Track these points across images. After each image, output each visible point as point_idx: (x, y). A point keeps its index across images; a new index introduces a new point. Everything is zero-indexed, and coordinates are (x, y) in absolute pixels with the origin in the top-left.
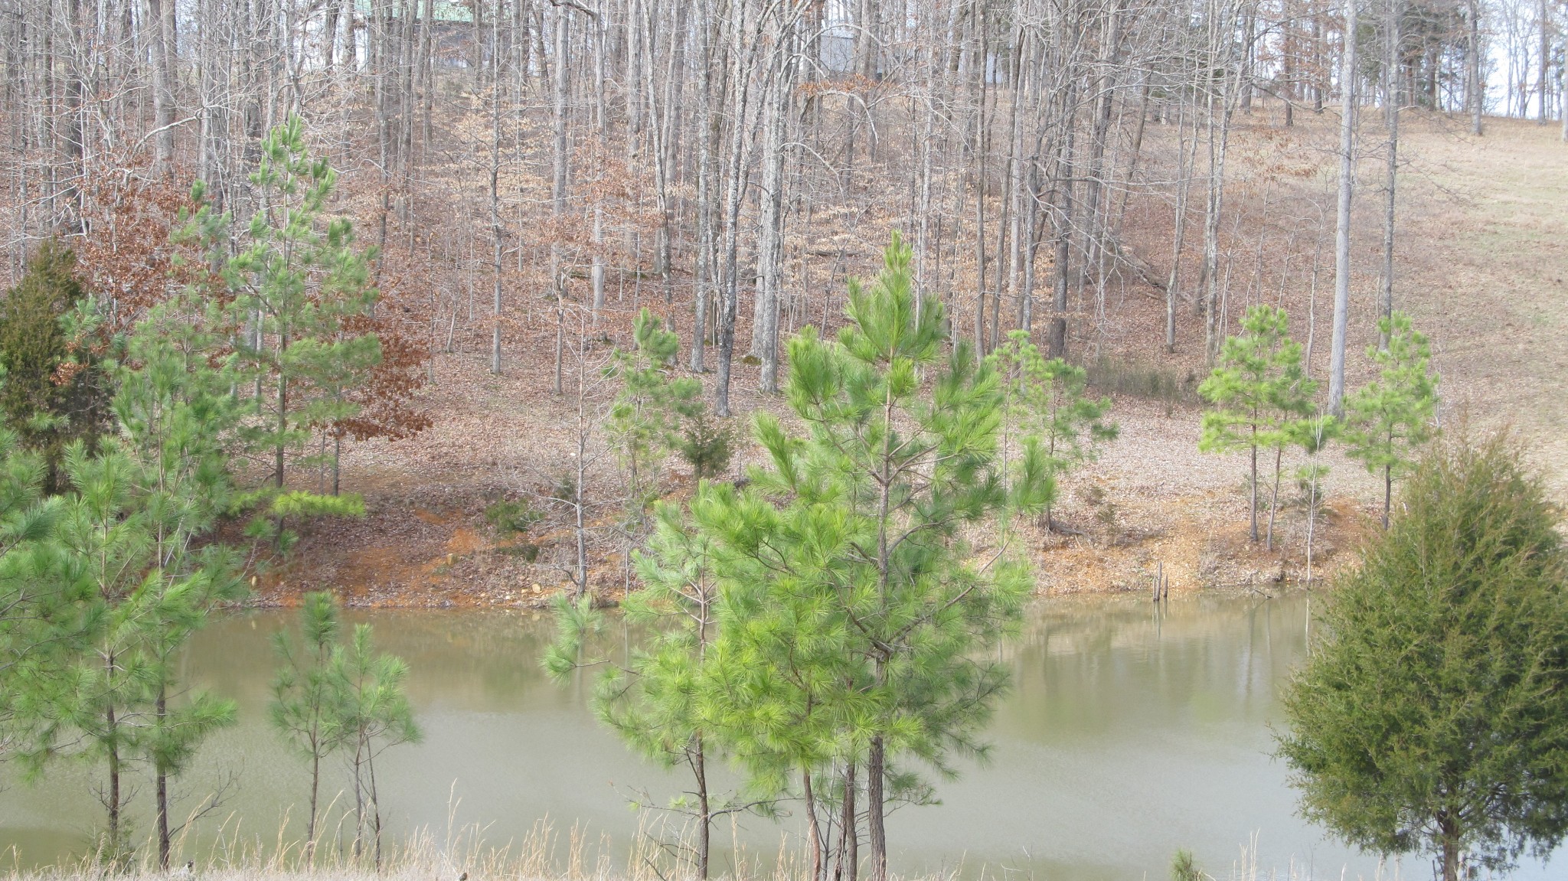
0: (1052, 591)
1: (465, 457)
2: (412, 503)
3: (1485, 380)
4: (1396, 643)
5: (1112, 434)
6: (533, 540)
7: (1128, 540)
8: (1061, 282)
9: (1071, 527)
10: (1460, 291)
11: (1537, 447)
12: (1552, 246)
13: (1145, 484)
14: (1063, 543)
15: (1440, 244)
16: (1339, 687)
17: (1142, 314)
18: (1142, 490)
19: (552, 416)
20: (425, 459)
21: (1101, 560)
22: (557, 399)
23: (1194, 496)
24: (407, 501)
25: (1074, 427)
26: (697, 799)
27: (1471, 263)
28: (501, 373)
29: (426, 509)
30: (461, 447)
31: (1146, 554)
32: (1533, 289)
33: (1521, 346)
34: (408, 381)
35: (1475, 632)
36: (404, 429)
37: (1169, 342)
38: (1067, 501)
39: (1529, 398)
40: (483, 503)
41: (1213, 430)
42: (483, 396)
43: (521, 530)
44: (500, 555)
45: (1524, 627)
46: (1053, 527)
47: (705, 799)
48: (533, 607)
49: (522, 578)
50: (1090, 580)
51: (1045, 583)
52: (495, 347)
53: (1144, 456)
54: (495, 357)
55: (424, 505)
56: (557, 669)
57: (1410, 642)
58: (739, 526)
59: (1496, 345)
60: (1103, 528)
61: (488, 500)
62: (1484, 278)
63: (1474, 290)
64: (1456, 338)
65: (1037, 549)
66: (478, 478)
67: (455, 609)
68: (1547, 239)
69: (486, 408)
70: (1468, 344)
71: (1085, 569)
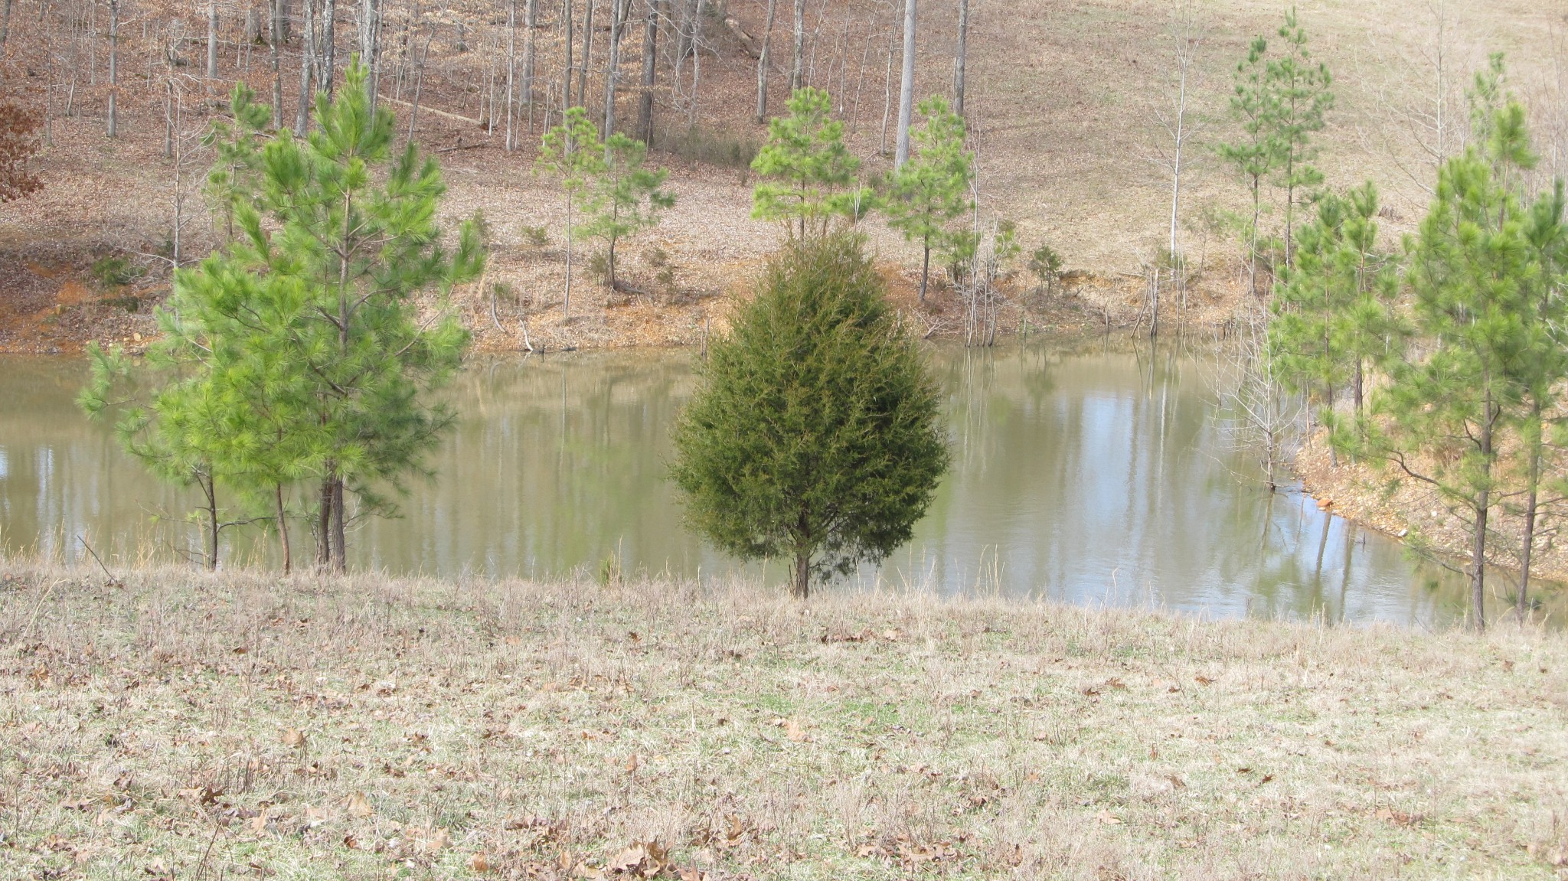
0: (612, 345)
1: (76, 215)
2: (25, 257)
3: (1046, 155)
4: (750, 391)
5: (670, 202)
6: (136, 292)
7: (685, 299)
8: (649, 58)
9: (633, 286)
10: (1040, 69)
11: (1082, 218)
12: (1137, 27)
13: (706, 247)
14: (626, 301)
15: (1031, 23)
16: (709, 426)
17: (740, 85)
18: (703, 253)
19: (161, 178)
20: (39, 216)
21: (659, 317)
22: (167, 161)
23: (751, 260)
24: (21, 256)
25: (636, 197)
26: (209, 514)
27: (1056, 43)
28: (115, 136)
29: (38, 263)
30: (72, 206)
31: (701, 312)
32: (1108, 70)
33: (1085, 124)
34: (23, 148)
35: (812, 385)
36: (16, 191)
37: (759, 113)
38: (631, 262)
39: (1083, 173)
40: (92, 259)
41: (763, 200)
42: (95, 157)
43: (124, 284)
44: (105, 306)
45: (851, 381)
46: (618, 286)
47: (214, 513)
48: (133, 354)
49: (124, 327)
50: (646, 335)
51: (606, 337)
52: (110, 111)
53: (711, 222)
54: (110, 121)
55: (36, 260)
56: (92, 409)
57: (762, 391)
58: (220, 293)
59: (1063, 122)
60: (663, 288)
61: (95, 256)
62: (1064, 58)
63: (1052, 69)
64: (1028, 114)
65: (601, 306)
66: (88, 236)
67: (63, 355)
68: (1132, 20)
69: (99, 170)
70: (1036, 121)
71: (644, 325)
